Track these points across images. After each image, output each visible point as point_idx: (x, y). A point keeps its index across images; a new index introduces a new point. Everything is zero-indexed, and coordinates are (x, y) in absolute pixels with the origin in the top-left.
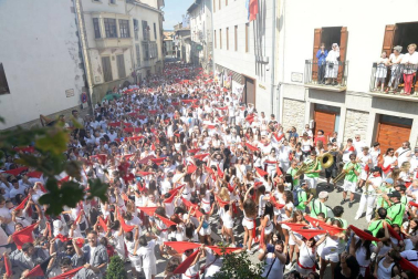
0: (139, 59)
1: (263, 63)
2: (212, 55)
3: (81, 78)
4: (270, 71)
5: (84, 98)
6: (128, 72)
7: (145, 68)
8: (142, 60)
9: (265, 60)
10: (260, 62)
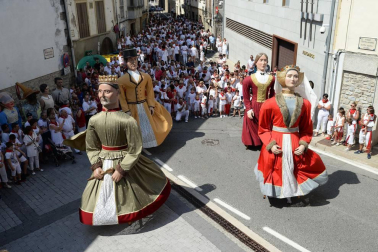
0: (122, 8)
1: (313, 22)
2: (222, 6)
3: (63, 33)
4: (326, 34)
5: (66, 61)
6: (109, 26)
7: (130, 20)
8: (125, 9)
9: (317, 18)
10: (309, 21)
